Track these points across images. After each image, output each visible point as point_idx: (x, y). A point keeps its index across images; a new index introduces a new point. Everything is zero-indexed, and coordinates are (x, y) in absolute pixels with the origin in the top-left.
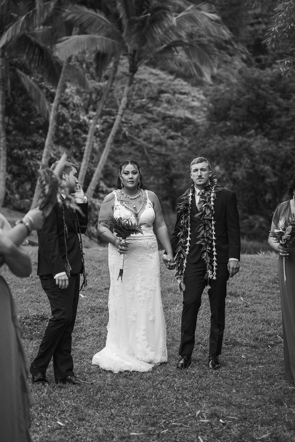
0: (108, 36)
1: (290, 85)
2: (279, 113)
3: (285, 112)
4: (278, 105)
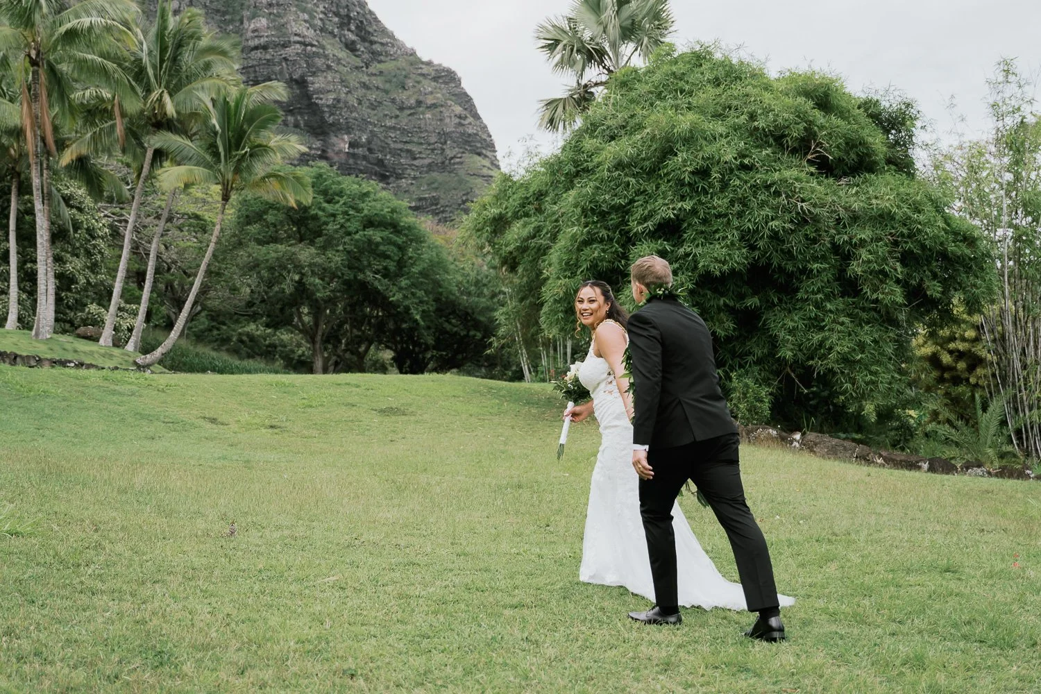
0: (204, 167)
1: (333, 187)
2: (324, 219)
3: (332, 219)
4: (323, 210)
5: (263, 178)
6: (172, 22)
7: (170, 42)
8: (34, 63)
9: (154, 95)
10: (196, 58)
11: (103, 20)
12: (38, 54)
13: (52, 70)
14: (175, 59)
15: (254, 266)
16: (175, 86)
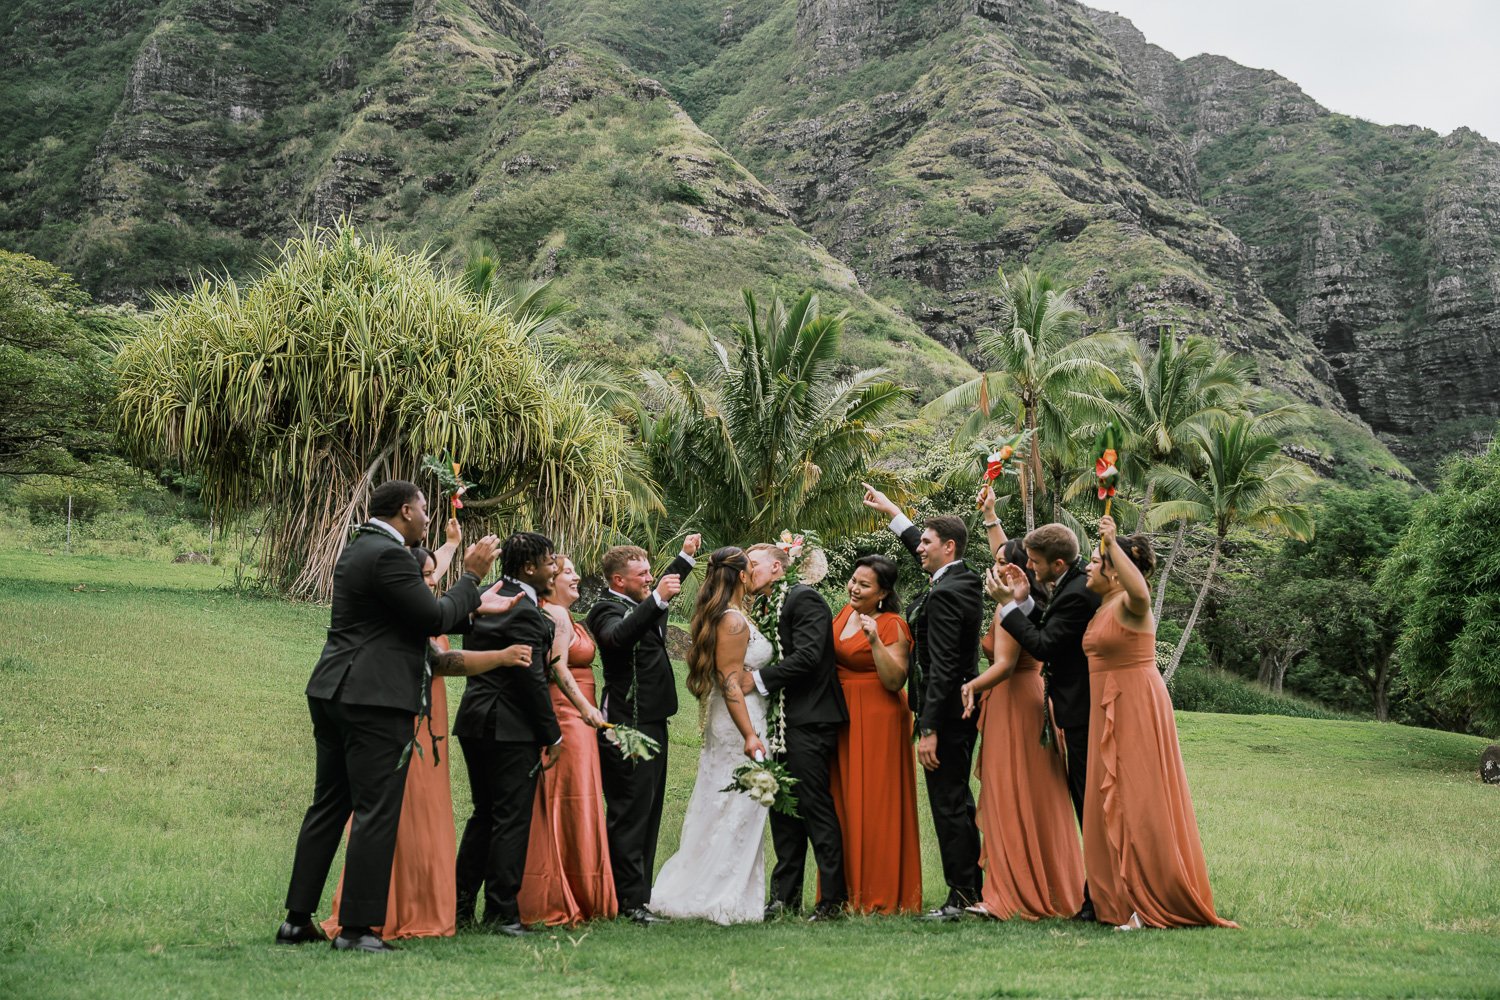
0: (1199, 501)
5: (1262, 512)
6: (1175, 352)
7: (1170, 372)
8: (1027, 404)
9: (1151, 429)
10: (1200, 386)
11: (1088, 361)
12: (1030, 396)
13: (1047, 407)
14: (1177, 390)
15: (1297, 603)
16: (1179, 415)
